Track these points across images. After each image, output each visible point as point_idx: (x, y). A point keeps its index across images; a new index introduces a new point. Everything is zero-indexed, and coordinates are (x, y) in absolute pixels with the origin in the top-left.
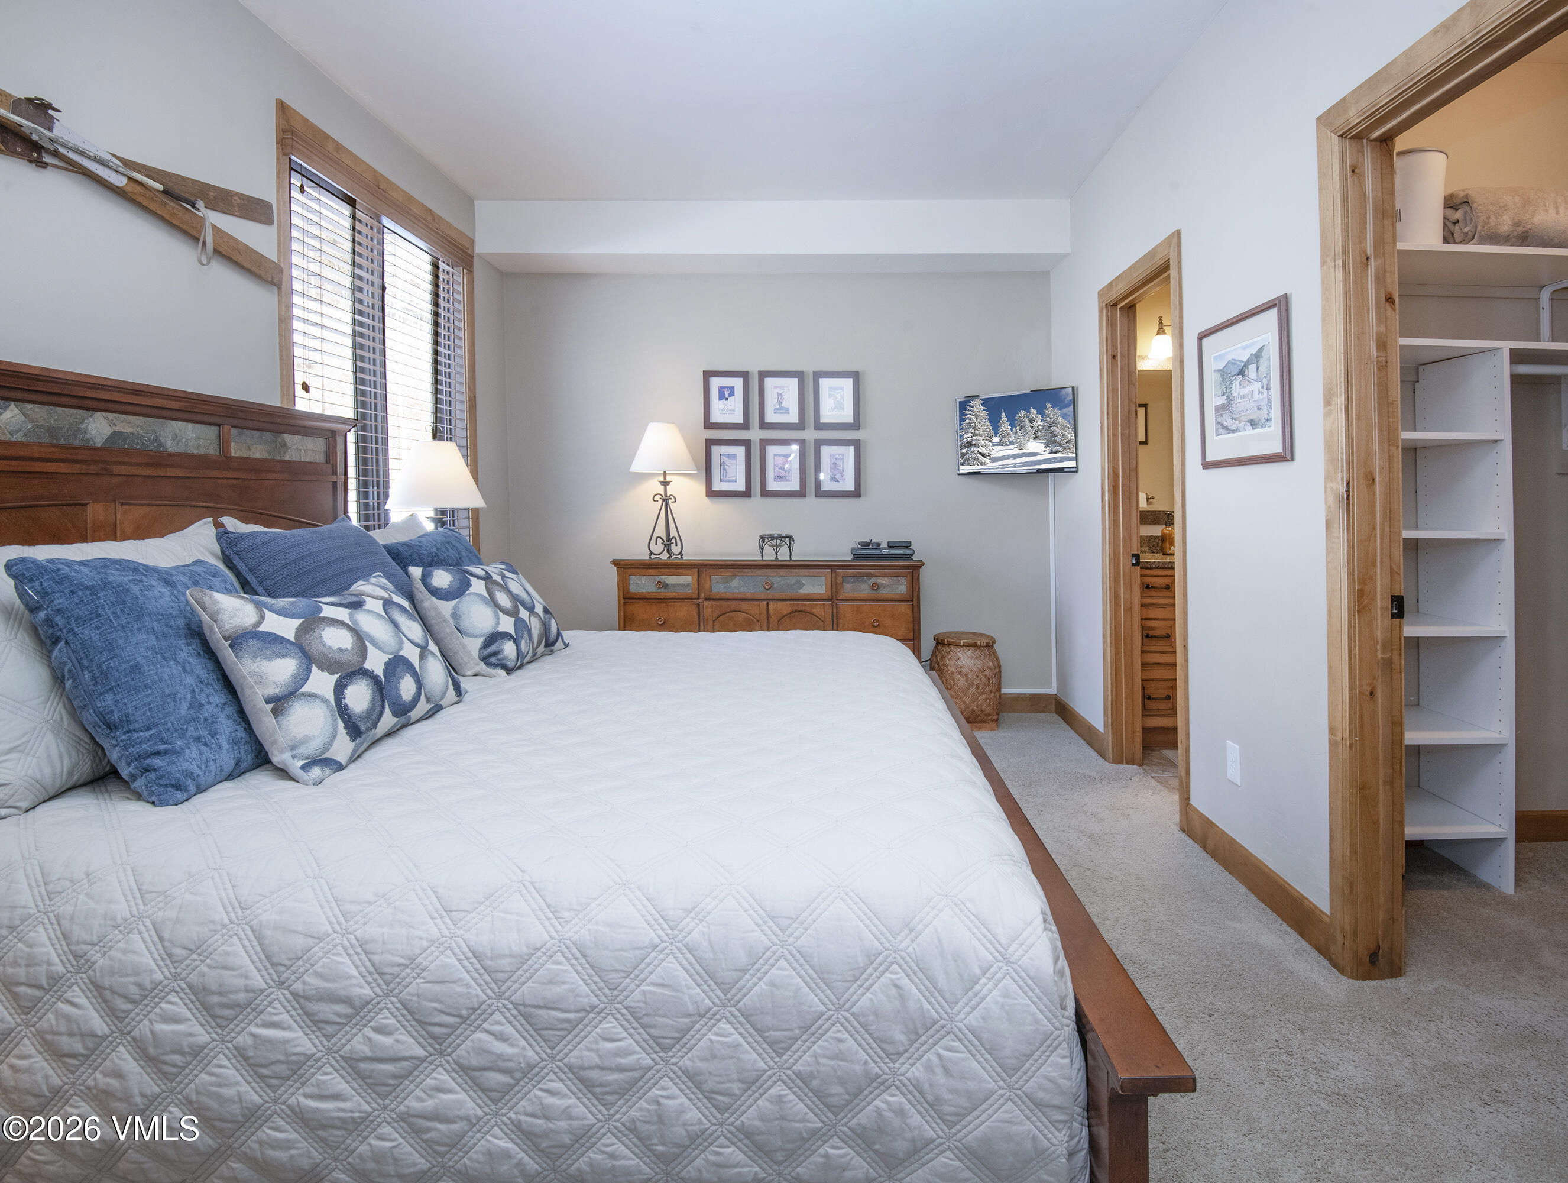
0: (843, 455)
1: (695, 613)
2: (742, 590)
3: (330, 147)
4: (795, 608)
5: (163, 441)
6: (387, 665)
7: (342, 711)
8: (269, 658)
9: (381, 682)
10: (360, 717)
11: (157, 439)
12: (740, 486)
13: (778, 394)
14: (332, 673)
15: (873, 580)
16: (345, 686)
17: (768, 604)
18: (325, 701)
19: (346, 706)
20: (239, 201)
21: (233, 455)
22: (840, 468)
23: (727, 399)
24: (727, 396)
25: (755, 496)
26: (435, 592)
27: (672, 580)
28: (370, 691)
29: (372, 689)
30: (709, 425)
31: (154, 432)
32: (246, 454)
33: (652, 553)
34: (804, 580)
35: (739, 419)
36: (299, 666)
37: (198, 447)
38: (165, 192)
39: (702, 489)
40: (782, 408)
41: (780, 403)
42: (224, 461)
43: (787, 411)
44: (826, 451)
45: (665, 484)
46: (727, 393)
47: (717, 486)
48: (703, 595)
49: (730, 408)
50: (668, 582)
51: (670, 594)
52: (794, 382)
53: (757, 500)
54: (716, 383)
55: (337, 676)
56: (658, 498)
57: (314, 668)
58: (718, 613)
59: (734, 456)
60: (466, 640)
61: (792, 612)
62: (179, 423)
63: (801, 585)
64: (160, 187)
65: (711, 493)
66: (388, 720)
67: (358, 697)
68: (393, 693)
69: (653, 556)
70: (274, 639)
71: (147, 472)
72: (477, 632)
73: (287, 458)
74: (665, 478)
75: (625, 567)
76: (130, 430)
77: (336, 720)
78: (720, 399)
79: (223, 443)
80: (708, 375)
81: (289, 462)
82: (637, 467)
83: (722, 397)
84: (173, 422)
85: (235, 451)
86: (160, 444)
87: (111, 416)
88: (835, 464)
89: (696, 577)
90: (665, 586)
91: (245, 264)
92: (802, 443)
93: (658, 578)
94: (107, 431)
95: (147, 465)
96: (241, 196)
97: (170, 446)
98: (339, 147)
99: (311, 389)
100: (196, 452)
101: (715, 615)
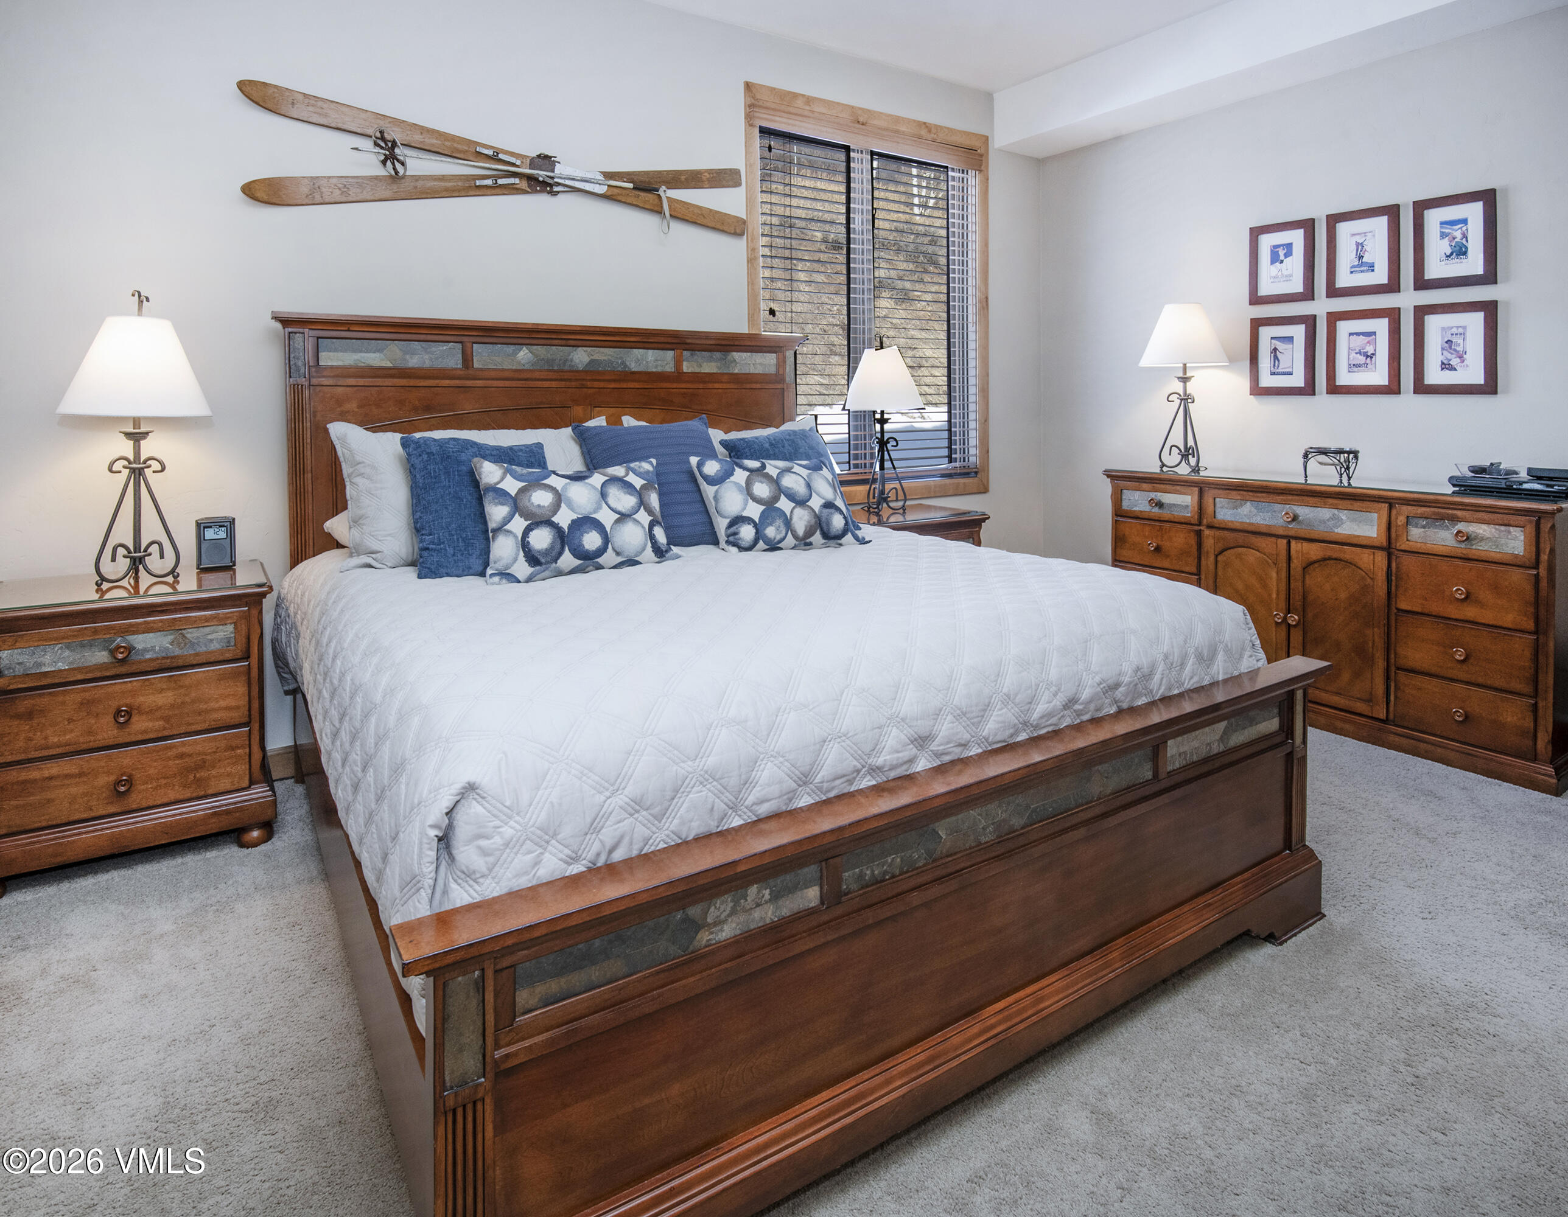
0: (1465, 328)
1: (1193, 541)
2: (1254, 520)
3: (800, 103)
4: (1329, 554)
5: (628, 364)
6: (573, 521)
7: (525, 545)
8: (496, 504)
9: (564, 532)
10: (539, 552)
11: (623, 363)
12: (1298, 380)
13: (1358, 244)
14: (526, 520)
15: (1461, 526)
16: (532, 530)
17: (1289, 543)
18: (516, 537)
19: (528, 542)
20: (708, 176)
21: (685, 371)
22: (1459, 349)
23: (1282, 262)
24: (1282, 257)
25: (1321, 394)
26: (706, 478)
27: (1168, 498)
28: (551, 537)
29: (554, 536)
30: (1255, 299)
31: (621, 358)
32: (697, 370)
33: (1163, 465)
34: (1343, 515)
35: (1297, 286)
36: (509, 513)
37: (656, 367)
38: (634, 188)
39: (1245, 383)
40: (1362, 264)
41: (1361, 257)
42: (678, 376)
43: (1371, 267)
44: (1434, 324)
45: (1185, 380)
46: (1282, 253)
47: (1267, 380)
48: (1205, 522)
49: (1285, 273)
50: (1163, 501)
51: (1165, 514)
52: (1383, 221)
53: (1322, 399)
54: (1267, 242)
55: (529, 522)
56: (1174, 397)
57: (517, 515)
58: (1220, 546)
59: (1289, 339)
60: (719, 519)
61: (1324, 559)
62: (641, 350)
63: (1339, 522)
64: (631, 186)
65: (1258, 390)
66: (567, 560)
67: (541, 539)
68: (576, 542)
69: (1165, 469)
70: (504, 493)
71: (613, 385)
72: (726, 514)
73: (736, 371)
74: (1185, 372)
75: (1121, 480)
76: (606, 358)
77: (519, 550)
78: (1273, 262)
79: (678, 362)
80: (1256, 232)
81: (737, 374)
82: (1148, 360)
83: (1275, 259)
84: (635, 350)
85: (686, 367)
86: (626, 366)
87: (589, 349)
88: (1449, 342)
89: (1196, 497)
90: (1160, 505)
91: (709, 225)
92: (1393, 315)
93: (1153, 495)
94: (586, 359)
95: (614, 381)
96: (710, 171)
97: (634, 367)
98: (809, 100)
99: (777, 313)
100: (654, 370)
101: (1218, 550)
